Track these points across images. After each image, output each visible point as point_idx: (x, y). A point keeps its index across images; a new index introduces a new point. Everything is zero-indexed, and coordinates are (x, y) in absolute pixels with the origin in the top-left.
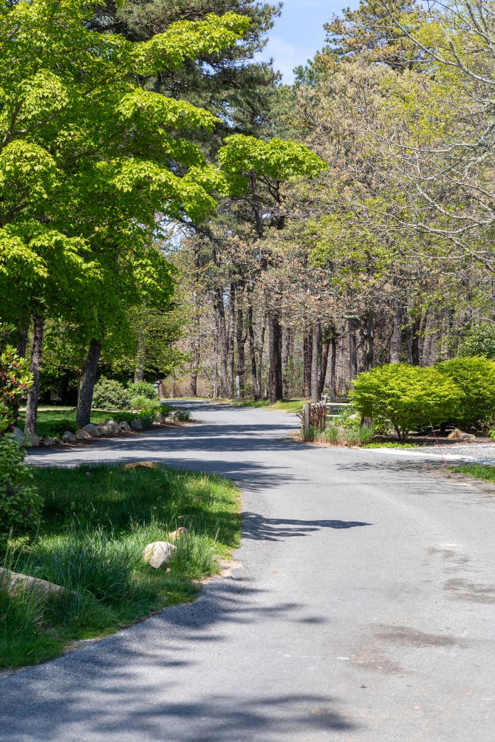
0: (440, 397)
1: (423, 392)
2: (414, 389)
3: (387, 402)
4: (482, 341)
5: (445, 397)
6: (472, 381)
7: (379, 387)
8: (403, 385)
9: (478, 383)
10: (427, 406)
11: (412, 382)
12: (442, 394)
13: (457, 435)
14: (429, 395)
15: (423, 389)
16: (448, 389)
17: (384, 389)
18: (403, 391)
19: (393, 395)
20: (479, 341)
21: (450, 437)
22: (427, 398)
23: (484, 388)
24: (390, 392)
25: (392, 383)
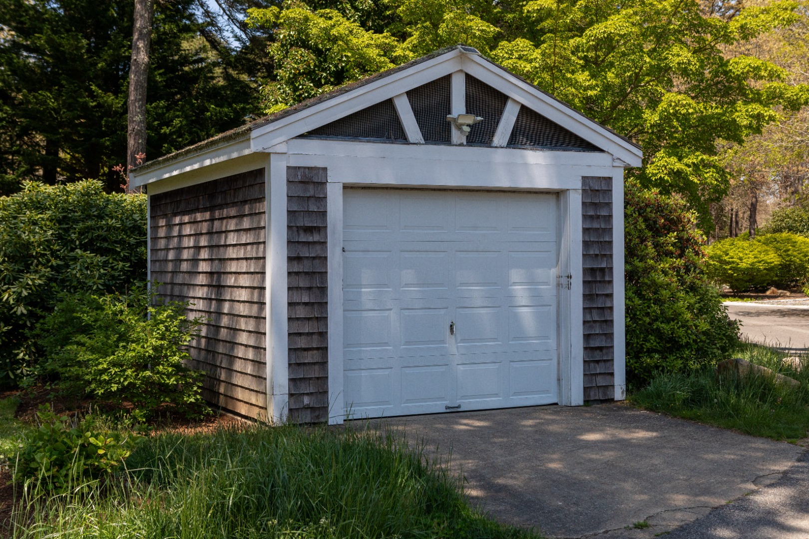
0: (768, 263)
1: (756, 260)
2: (749, 258)
3: (728, 267)
4: (783, 221)
5: (771, 263)
6: (785, 251)
7: (721, 256)
8: (741, 255)
9: (789, 253)
10: (759, 270)
11: (747, 252)
12: (769, 261)
13: (773, 292)
14: (760, 262)
15: (755, 258)
16: (773, 258)
17: (726, 258)
18: (741, 259)
19: (733, 262)
20: (780, 221)
21: (768, 293)
22: (758, 264)
23: (794, 257)
24: (731, 260)
25: (731, 253)
